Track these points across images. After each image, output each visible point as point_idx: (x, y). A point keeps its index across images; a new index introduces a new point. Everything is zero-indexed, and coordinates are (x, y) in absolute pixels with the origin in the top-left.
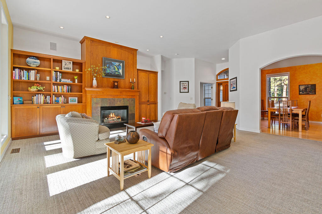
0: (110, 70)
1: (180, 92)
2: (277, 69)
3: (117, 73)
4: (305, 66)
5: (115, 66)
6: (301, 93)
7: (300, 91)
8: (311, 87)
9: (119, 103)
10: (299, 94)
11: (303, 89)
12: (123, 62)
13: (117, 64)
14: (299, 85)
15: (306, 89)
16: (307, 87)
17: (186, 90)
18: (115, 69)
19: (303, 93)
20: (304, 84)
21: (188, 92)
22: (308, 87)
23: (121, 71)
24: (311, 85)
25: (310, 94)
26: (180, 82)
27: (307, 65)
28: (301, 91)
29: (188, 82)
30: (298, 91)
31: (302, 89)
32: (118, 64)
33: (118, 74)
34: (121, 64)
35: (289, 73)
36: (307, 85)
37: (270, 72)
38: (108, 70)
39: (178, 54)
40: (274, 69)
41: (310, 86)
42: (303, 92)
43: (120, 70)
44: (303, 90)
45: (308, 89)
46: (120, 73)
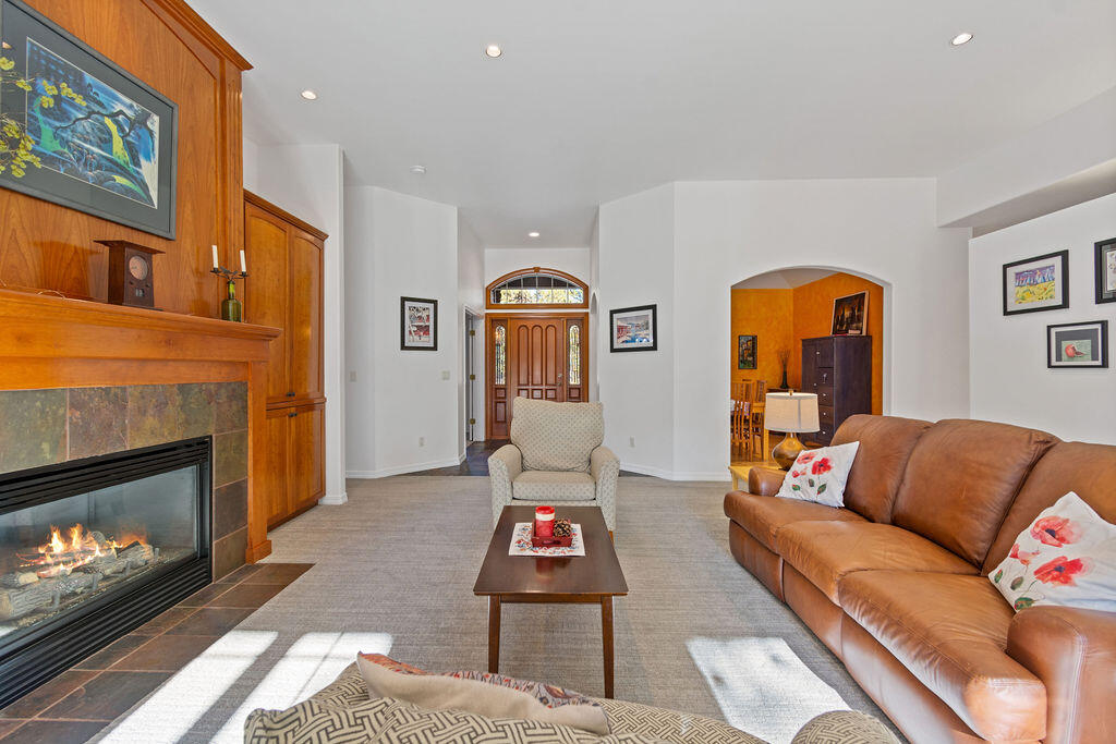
0: (67, 135)
1: (403, 347)
3: (120, 180)
5: (108, 121)
9: (150, 421)
12: (166, 108)
13: (124, 105)
17: (424, 338)
18: (105, 141)
21: (435, 348)
23: (149, 170)
26: (403, 300)
29: (435, 302)
32: (129, 113)
33: (128, 191)
34: (154, 123)
38: (47, 132)
43: (143, 161)
46: (145, 188)
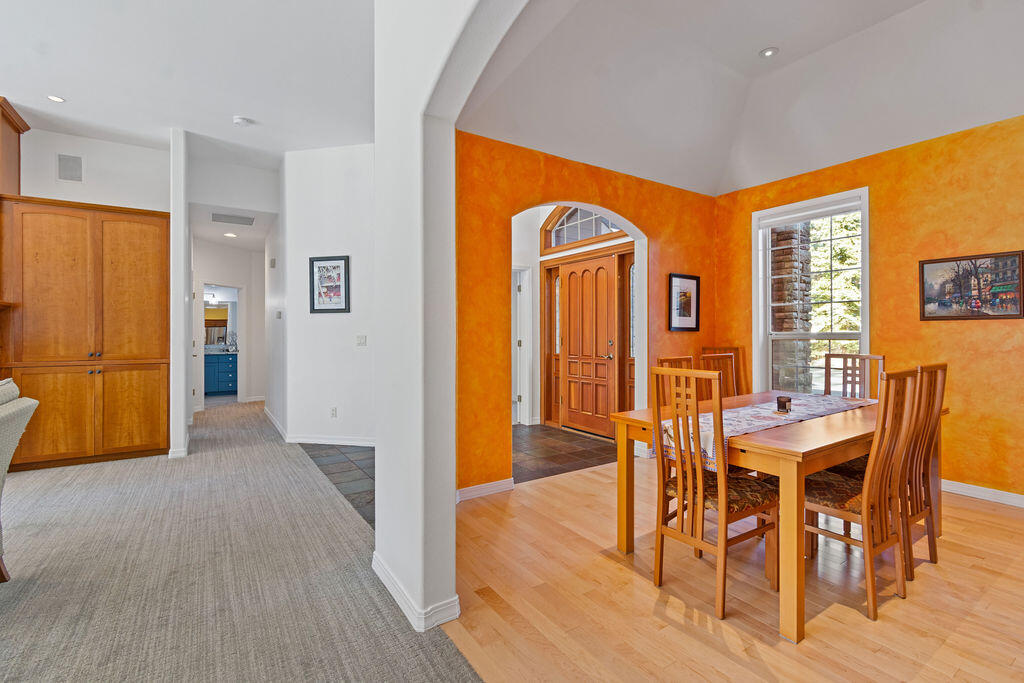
1: (313, 310)
2: (805, 180)
4: (954, 139)
6: (931, 308)
7: (924, 300)
8: (995, 270)
10: (924, 317)
11: (943, 285)
14: (922, 264)
15: (960, 282)
16: (968, 274)
17: (336, 299)
19: (944, 312)
20: (949, 253)
21: (347, 309)
22: (975, 272)
24: (996, 256)
25: (987, 317)
26: (312, 261)
27: (967, 134)
28: (931, 301)
29: (347, 259)
30: (916, 297)
31: (937, 287)
35: (864, 191)
36: (969, 258)
37: (771, 195)
39: (250, 121)
40: (791, 179)
41: (988, 262)
42: (942, 304)
44: (942, 292)
45: (973, 281)
